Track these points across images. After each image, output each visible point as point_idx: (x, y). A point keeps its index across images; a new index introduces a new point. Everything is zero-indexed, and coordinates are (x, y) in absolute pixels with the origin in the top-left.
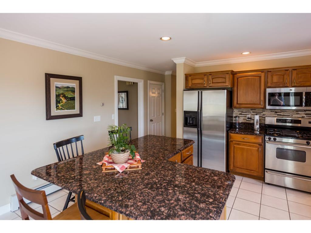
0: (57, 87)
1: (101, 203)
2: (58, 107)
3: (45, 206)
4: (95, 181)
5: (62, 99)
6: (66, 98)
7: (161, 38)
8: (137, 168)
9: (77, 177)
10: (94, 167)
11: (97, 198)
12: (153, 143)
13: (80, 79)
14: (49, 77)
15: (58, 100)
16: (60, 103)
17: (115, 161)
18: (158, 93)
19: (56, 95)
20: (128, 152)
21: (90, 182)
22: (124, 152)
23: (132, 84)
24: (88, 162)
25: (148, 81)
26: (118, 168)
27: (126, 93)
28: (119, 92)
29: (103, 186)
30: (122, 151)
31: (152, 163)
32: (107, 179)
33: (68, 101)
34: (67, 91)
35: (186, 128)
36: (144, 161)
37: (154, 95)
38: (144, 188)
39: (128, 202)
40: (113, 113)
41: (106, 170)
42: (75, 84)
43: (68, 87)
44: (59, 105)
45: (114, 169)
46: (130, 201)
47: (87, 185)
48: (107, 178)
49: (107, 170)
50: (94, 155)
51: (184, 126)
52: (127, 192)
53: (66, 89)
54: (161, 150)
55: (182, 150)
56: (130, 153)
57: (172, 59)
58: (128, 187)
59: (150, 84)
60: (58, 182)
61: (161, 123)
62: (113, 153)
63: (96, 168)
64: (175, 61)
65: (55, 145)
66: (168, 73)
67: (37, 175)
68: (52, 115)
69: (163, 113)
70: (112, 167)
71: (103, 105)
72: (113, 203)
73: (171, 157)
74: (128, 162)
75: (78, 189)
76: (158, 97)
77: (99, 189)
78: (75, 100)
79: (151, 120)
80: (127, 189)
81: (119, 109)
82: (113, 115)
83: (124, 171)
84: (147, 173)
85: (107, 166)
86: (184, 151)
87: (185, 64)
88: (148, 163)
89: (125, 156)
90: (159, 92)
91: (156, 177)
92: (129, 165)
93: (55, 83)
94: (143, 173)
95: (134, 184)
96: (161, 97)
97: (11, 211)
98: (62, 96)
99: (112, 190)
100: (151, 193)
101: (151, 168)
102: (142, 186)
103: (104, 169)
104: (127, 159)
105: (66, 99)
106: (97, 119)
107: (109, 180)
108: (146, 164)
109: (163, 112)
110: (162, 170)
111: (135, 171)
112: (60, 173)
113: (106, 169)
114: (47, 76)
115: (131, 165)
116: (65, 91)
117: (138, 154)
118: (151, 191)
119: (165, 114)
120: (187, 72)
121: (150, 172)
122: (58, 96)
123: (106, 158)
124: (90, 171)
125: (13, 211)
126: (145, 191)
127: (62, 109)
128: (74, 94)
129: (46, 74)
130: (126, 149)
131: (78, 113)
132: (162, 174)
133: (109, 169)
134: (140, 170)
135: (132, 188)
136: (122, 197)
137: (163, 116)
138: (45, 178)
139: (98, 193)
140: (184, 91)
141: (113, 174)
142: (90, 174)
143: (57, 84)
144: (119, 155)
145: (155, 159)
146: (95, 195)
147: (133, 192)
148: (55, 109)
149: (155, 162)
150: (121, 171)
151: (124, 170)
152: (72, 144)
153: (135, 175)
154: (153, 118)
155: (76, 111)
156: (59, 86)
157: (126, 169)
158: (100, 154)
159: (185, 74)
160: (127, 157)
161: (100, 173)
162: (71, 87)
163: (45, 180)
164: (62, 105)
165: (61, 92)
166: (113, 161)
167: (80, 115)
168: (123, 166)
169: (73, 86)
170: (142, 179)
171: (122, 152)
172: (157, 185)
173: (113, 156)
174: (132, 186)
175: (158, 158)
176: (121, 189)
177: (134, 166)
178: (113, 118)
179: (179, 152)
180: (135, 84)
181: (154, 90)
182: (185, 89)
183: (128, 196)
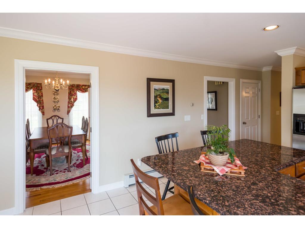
0: (155, 89)
1: (206, 203)
2: (156, 107)
3: (158, 191)
4: (196, 178)
5: (159, 99)
6: (162, 98)
7: (265, 29)
8: (239, 174)
9: (179, 172)
10: (192, 164)
11: (201, 196)
12: (252, 149)
13: (172, 81)
14: (149, 80)
15: (156, 100)
16: (157, 103)
17: (212, 162)
18: (253, 93)
19: (154, 96)
20: (227, 155)
21: (191, 179)
22: (222, 154)
23: (222, 83)
24: (185, 159)
25: (241, 79)
26: (217, 170)
27: (214, 94)
28: (208, 92)
29: (205, 185)
30: (220, 153)
31: (257, 172)
32: (208, 180)
33: (163, 101)
34: (163, 92)
35: (296, 136)
36: (246, 168)
37: (247, 95)
38: (253, 199)
39: (237, 210)
40: (203, 113)
41: (204, 170)
42: (169, 86)
43: (163, 89)
44: (157, 105)
45: (213, 170)
46: (239, 209)
47: (189, 181)
48: (207, 178)
49: (206, 170)
50: (190, 153)
51: (294, 133)
52: (233, 198)
53: (162, 91)
54: (266, 159)
55: (298, 163)
56: (229, 156)
57: (275, 52)
58: (233, 194)
59: (243, 83)
60: (163, 172)
61: (256, 126)
62: (211, 154)
63: (194, 166)
64: (279, 54)
65: (157, 139)
66: (266, 69)
67: (146, 163)
68: (151, 113)
69: (259, 116)
70: (211, 168)
71: (193, 105)
72: (220, 206)
73: (282, 169)
74: (227, 165)
75: (181, 183)
76: (253, 97)
77: (201, 188)
78: (168, 100)
79: (244, 123)
80: (232, 195)
81: (208, 109)
82: (202, 115)
83: (224, 175)
84: (253, 182)
85: (205, 166)
86: (300, 164)
87: (295, 55)
88: (251, 170)
89: (224, 158)
90: (253, 91)
91: (267, 190)
92: (229, 169)
93: (154, 86)
94: (248, 181)
95: (240, 191)
96: (256, 97)
97: (124, 187)
98: (159, 97)
99: (215, 192)
100: (265, 208)
101: (257, 178)
102: (250, 197)
103: (203, 169)
104: (226, 163)
105: (162, 100)
106: (187, 118)
107: (210, 180)
108: (249, 171)
109: (260, 114)
110: (273, 183)
111: (238, 177)
112: (163, 164)
113: (204, 168)
114: (148, 80)
115: (231, 169)
116: (161, 92)
117: (237, 159)
118: (264, 205)
119: (262, 117)
120: (298, 64)
121: (257, 182)
122: (156, 97)
123: (202, 158)
124: (189, 167)
125: (125, 187)
126: (256, 203)
127: (158, 108)
128: (168, 95)
129: (148, 79)
130: (225, 152)
131: (171, 112)
132: (275, 188)
133: (207, 170)
134: (244, 178)
135: (238, 196)
136: (229, 203)
137: (260, 120)
138: (152, 166)
139: (201, 191)
140: (294, 90)
141: (212, 175)
142: (189, 170)
143: (156, 87)
144: (217, 156)
145: (261, 168)
146: (199, 193)
147: (240, 200)
148: (154, 108)
149: (260, 171)
150: (221, 174)
151: (225, 173)
152: (169, 139)
153: (238, 181)
154: (246, 120)
155: (170, 110)
156: (157, 88)
157: (227, 172)
158: (195, 153)
159: (296, 68)
160: (226, 160)
161: (199, 172)
162: (165, 88)
163: (151, 167)
164: (159, 104)
165: (158, 93)
166: (210, 161)
167: (173, 114)
168: (223, 170)
169: (168, 88)
170: (249, 188)
171: (221, 155)
172: (270, 200)
173: (211, 157)
174: (238, 193)
175: (264, 167)
176: (225, 193)
177: (235, 171)
178: (202, 119)
179: (293, 165)
180: (225, 84)
181: (248, 90)
182: (295, 87)
183: (235, 203)
